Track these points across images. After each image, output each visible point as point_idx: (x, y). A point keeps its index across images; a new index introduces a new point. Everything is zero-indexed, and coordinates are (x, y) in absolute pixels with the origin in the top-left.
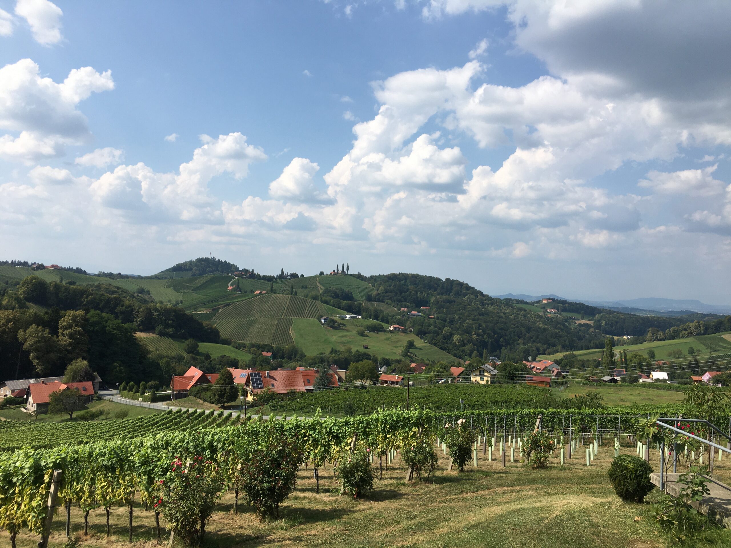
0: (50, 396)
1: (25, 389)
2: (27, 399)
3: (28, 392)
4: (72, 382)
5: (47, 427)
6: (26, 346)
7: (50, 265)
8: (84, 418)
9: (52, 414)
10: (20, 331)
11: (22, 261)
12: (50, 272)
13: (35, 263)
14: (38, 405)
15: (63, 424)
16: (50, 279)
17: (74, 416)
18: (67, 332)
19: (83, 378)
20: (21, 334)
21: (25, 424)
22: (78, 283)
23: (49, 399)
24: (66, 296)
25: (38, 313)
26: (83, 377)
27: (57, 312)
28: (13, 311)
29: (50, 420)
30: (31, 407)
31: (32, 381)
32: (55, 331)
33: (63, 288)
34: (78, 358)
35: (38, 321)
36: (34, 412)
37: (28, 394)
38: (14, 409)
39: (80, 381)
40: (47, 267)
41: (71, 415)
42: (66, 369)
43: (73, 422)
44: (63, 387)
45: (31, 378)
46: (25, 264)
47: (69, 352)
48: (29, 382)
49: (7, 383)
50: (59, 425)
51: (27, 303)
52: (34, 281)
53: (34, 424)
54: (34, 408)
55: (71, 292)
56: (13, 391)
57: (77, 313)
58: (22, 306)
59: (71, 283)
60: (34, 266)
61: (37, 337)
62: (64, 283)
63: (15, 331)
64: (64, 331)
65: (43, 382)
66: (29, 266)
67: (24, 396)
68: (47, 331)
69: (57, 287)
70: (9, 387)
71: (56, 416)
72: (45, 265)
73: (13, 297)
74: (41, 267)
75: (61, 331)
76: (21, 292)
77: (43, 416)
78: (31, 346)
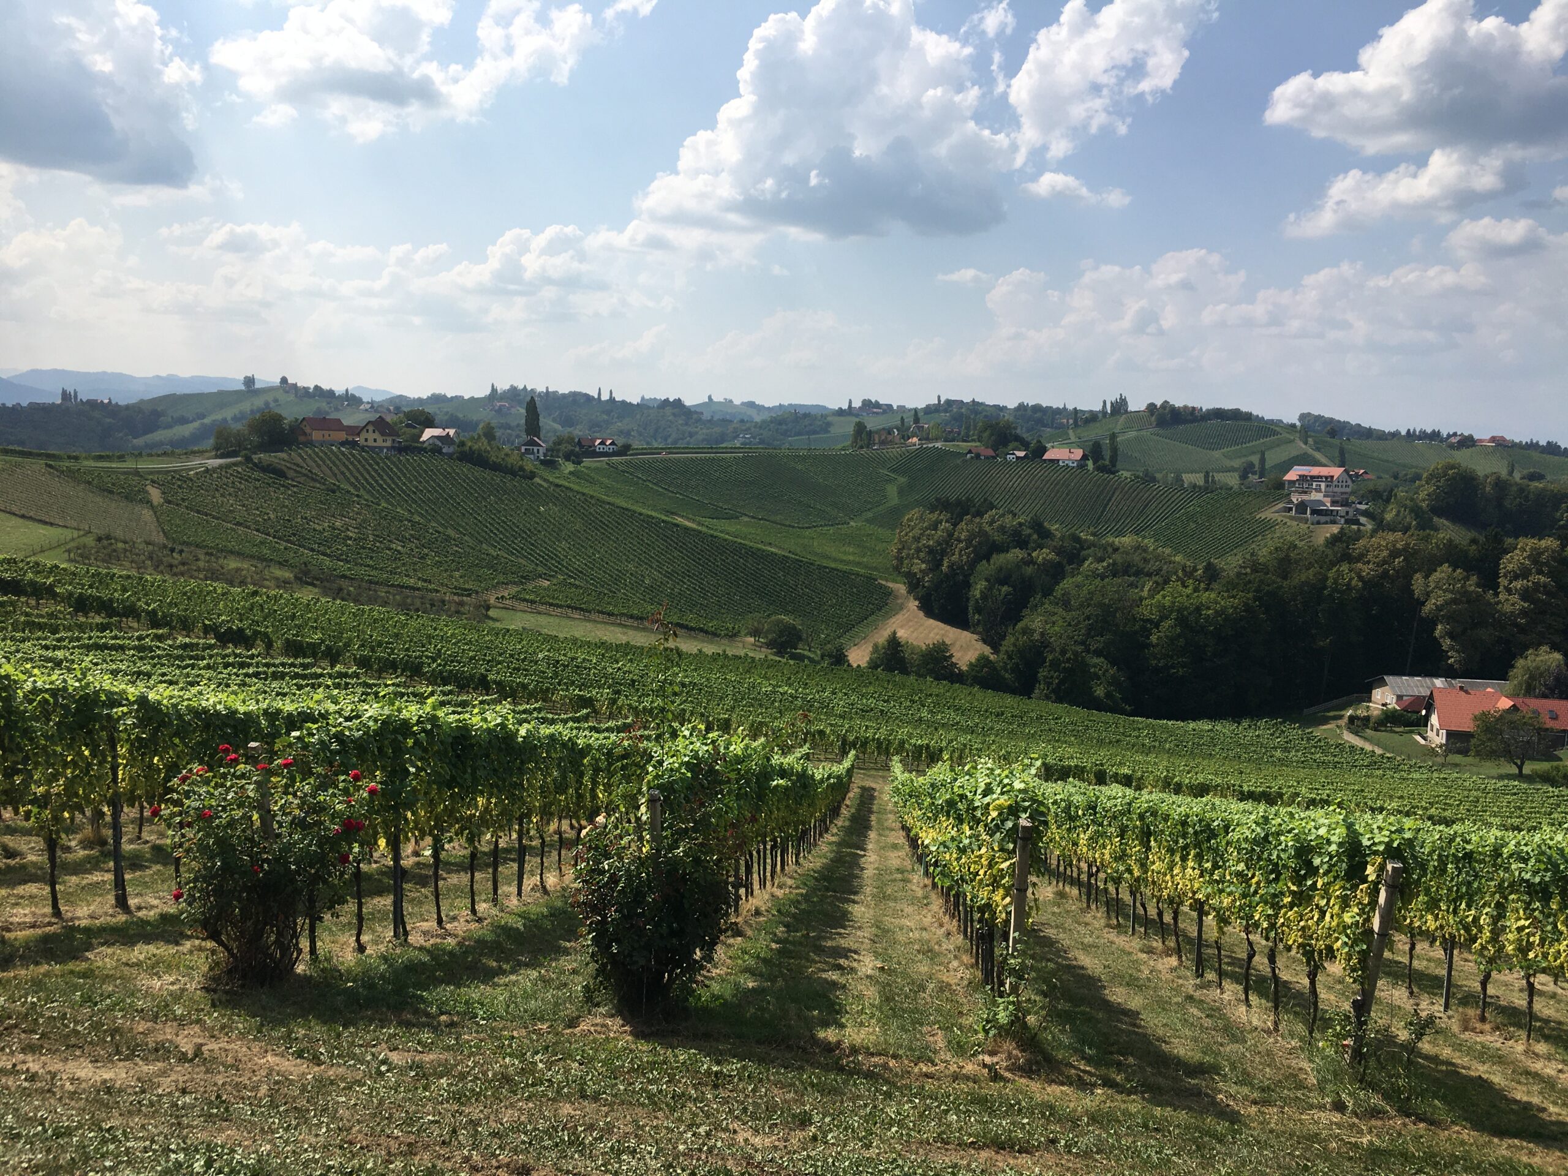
0: (1476, 718)
1: (1424, 697)
2: (1427, 718)
3: (1429, 704)
4: (1525, 696)
5: (1467, 784)
6: (1429, 607)
7: (1488, 437)
8: (1547, 779)
9: (1478, 759)
10: (1418, 575)
11: (1429, 431)
12: (1486, 452)
13: (1455, 434)
14: (1450, 734)
15: (1501, 784)
16: (1485, 468)
17: (1527, 769)
18: (1518, 584)
19: (1552, 691)
20: (1418, 582)
21: (1420, 767)
22: (1549, 478)
23: (1472, 725)
24: (1521, 504)
25: (1457, 539)
26: (1550, 689)
27: (1497, 539)
28: (1404, 534)
29: (1475, 769)
30: (1436, 736)
31: (1439, 682)
32: (1490, 580)
33: (1515, 488)
34: (1540, 644)
35: (1454, 556)
36: (1441, 747)
37: (1430, 708)
38: (1401, 734)
39: (1544, 696)
40: (1481, 441)
41: (1520, 768)
42: (1513, 666)
43: (1524, 782)
44: (1505, 703)
45: (1437, 676)
46: (1435, 435)
47: (1522, 630)
48: (1433, 684)
49: (1389, 679)
50: (1492, 784)
51: (1435, 519)
52: (1450, 472)
53: (1439, 771)
54: (1442, 739)
55: (1531, 496)
56: (1400, 698)
57: (1543, 543)
58: (1425, 524)
59: (1533, 477)
60: (1454, 440)
61: (1452, 592)
62: (1517, 476)
63: (1406, 575)
64: (1511, 582)
65: (1461, 688)
66: (1442, 440)
67: (1420, 711)
68: (1474, 579)
69: (1501, 485)
70: (1393, 688)
71: (1488, 764)
72: (1476, 437)
73: (1406, 507)
74: (1467, 442)
75: (1503, 582)
76: (1424, 494)
77: (1458, 758)
78: (1439, 608)
